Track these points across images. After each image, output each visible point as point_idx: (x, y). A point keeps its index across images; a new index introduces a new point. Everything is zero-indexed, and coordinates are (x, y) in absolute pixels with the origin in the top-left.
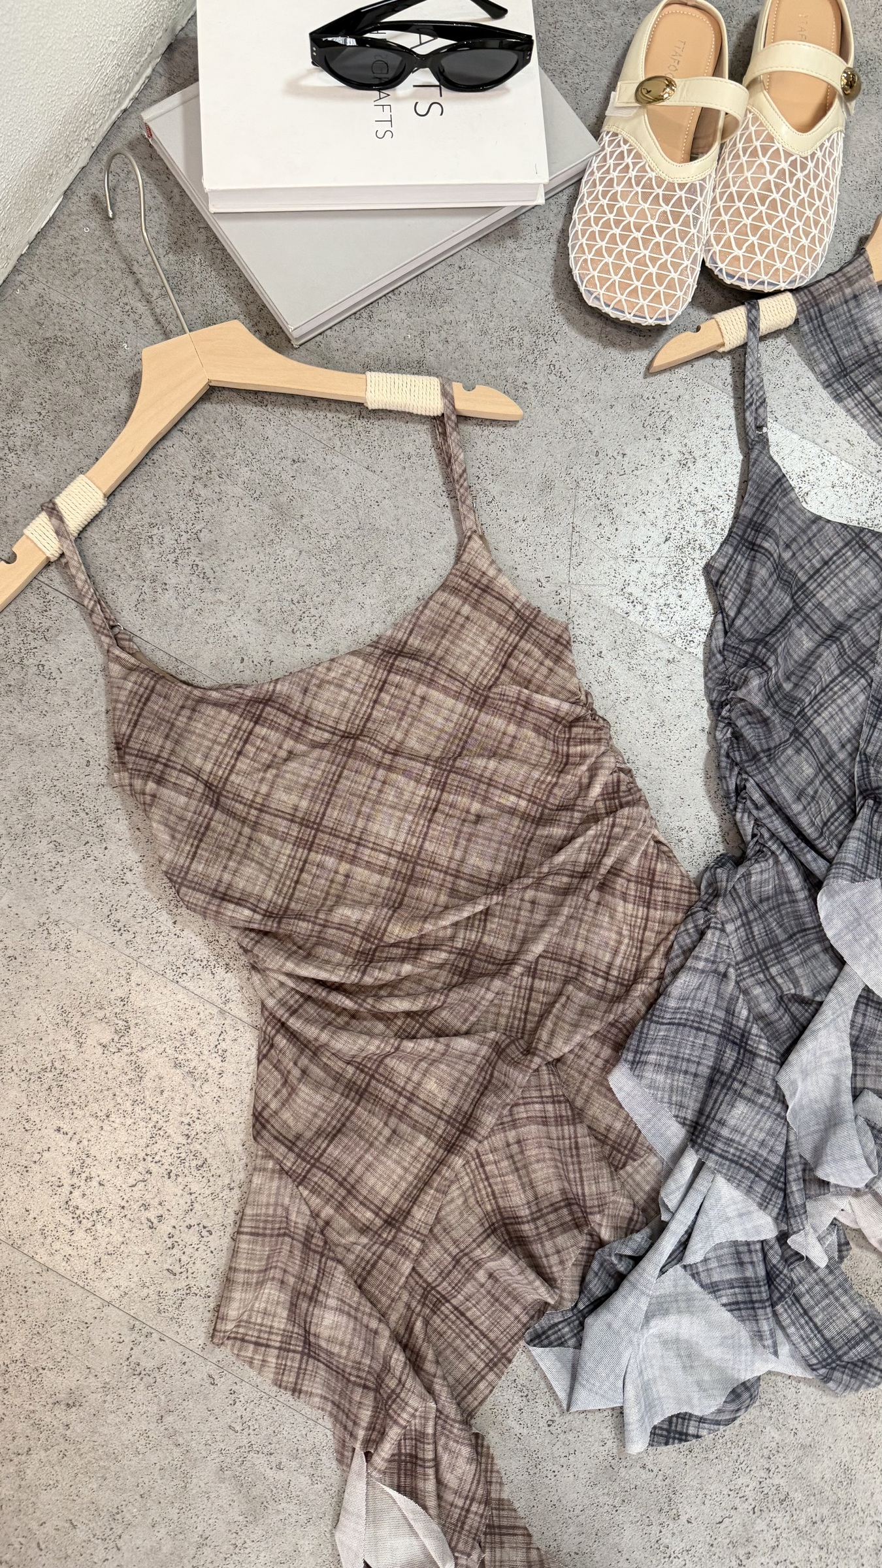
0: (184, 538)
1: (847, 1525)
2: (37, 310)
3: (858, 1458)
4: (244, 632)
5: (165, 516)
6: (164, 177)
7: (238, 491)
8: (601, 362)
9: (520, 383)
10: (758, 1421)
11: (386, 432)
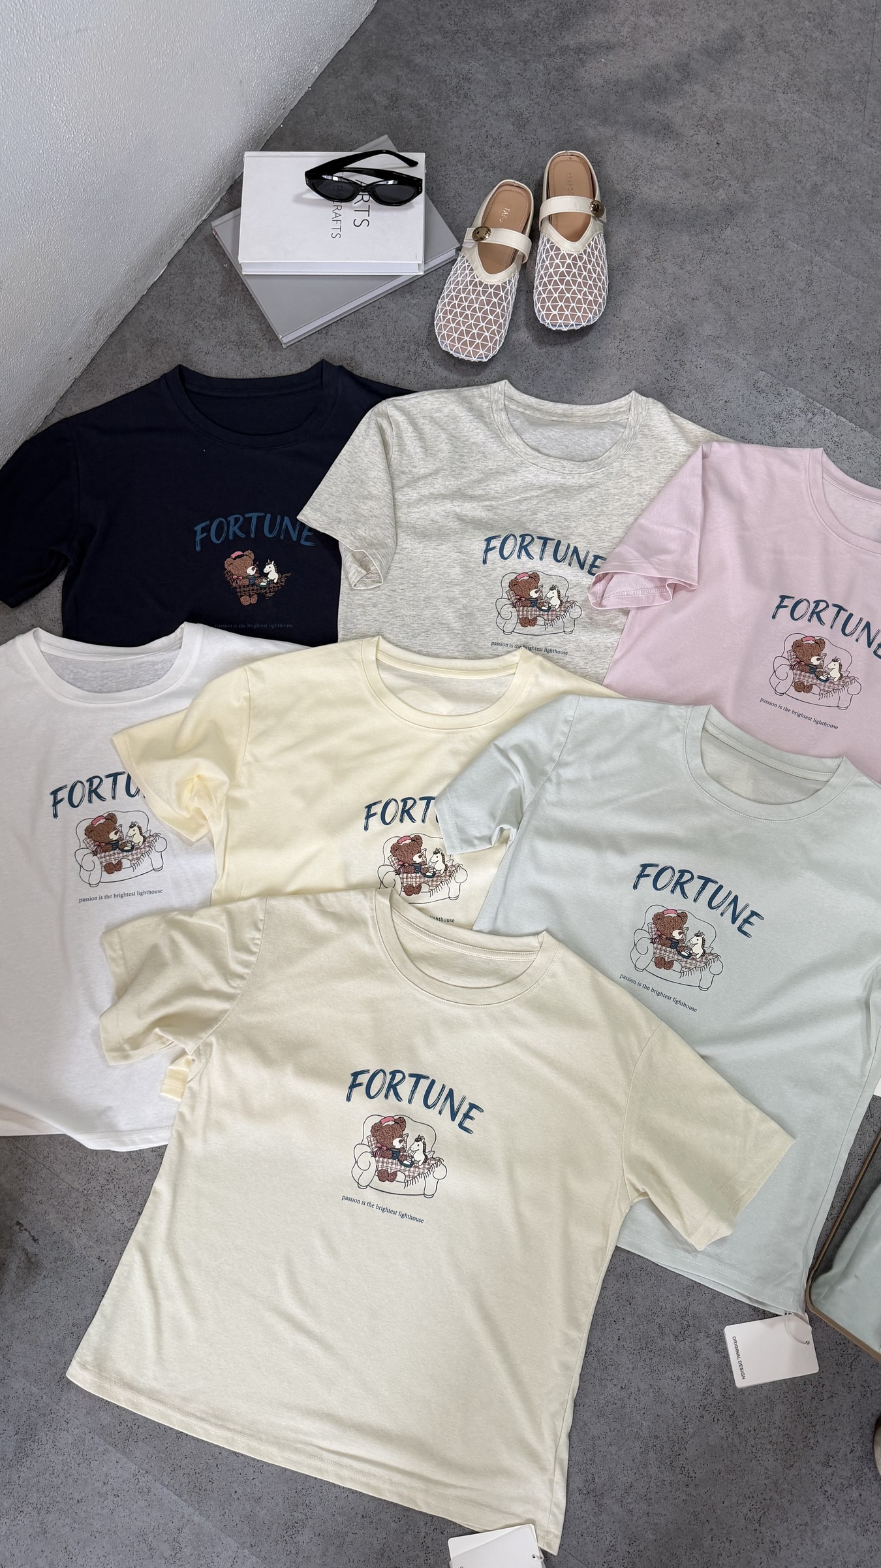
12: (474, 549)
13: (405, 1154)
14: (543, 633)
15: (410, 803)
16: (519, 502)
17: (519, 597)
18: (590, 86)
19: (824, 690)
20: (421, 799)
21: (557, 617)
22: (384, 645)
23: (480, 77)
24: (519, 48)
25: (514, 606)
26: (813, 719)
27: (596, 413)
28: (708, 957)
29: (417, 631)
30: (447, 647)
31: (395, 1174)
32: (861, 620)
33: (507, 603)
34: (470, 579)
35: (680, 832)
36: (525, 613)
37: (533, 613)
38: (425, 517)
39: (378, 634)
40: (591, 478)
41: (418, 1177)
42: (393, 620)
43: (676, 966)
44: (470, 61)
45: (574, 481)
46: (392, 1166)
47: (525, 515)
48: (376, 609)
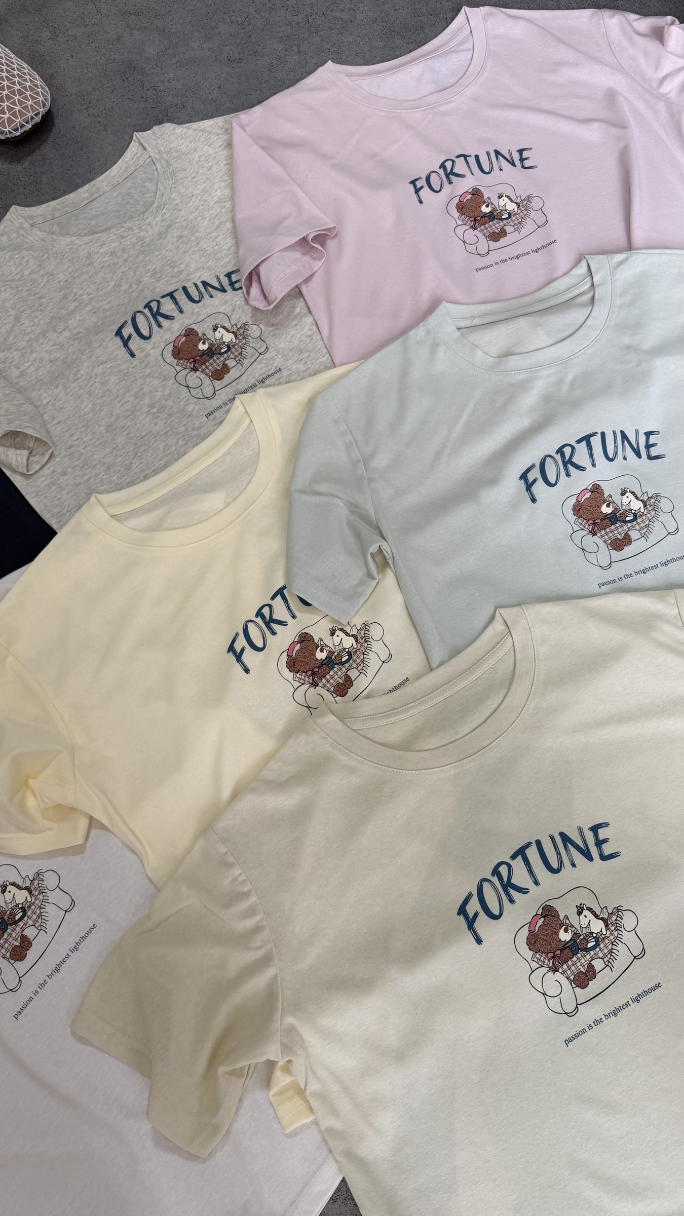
12: (112, 352)
13: (582, 937)
14: (243, 370)
15: (266, 611)
16: (118, 285)
17: (192, 360)
19: (516, 224)
20: (273, 598)
21: (242, 348)
22: (105, 498)
25: (195, 369)
26: (531, 252)
27: (118, 173)
28: (651, 502)
29: (127, 462)
30: (168, 452)
31: (591, 967)
32: (488, 153)
33: (186, 372)
34: (133, 379)
35: (526, 422)
36: (210, 368)
37: (218, 361)
38: (41, 365)
39: (91, 494)
40: (163, 221)
41: (614, 947)
42: (93, 471)
43: (634, 535)
45: (150, 233)
46: (580, 962)
47: (133, 291)
48: (69, 476)
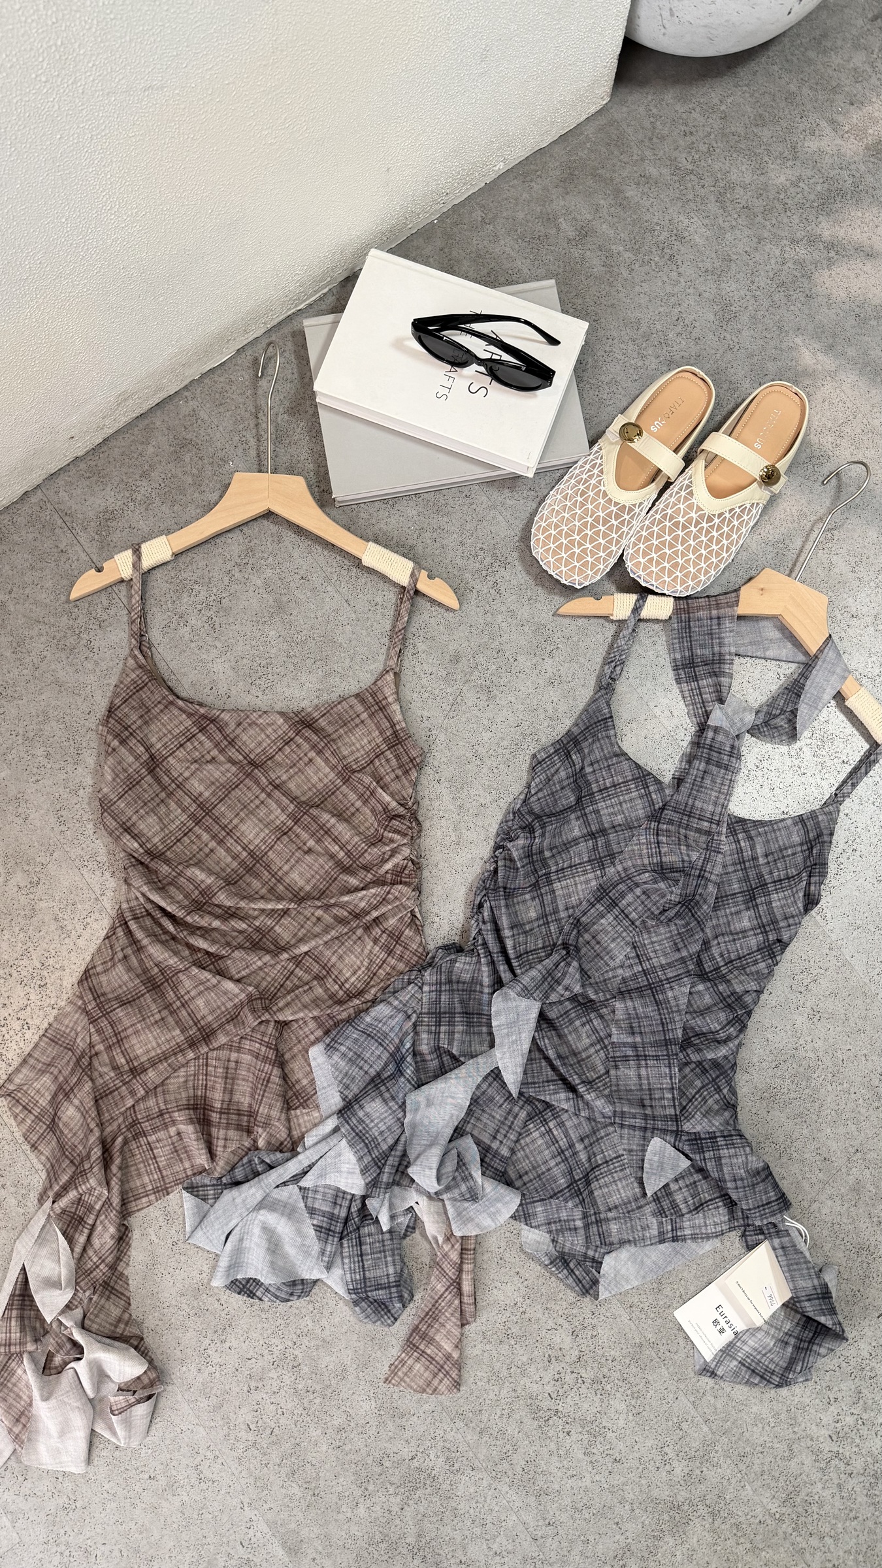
0: (212, 598)
1: (328, 1404)
2: (187, 418)
3: (355, 1366)
4: (221, 671)
5: (207, 580)
6: (305, 362)
7: (259, 583)
8: (529, 594)
9: (470, 585)
10: (303, 1310)
11: (369, 584)
18: (828, 296)
23: (698, 240)
24: (760, 219)
44: (692, 215)
